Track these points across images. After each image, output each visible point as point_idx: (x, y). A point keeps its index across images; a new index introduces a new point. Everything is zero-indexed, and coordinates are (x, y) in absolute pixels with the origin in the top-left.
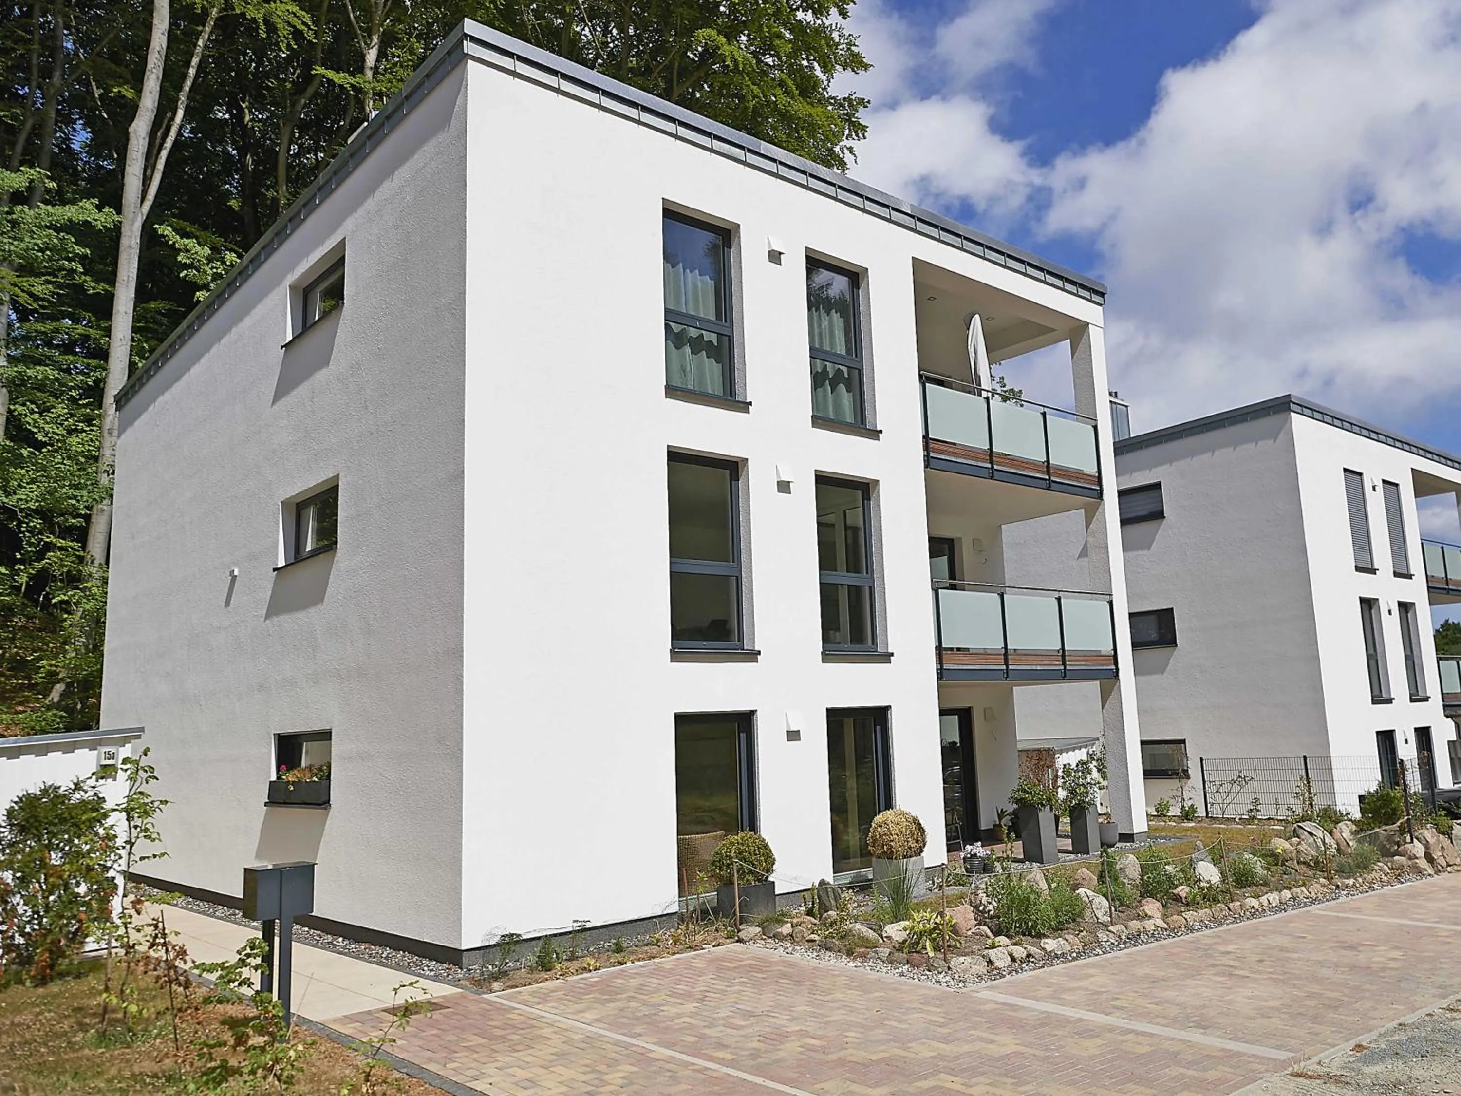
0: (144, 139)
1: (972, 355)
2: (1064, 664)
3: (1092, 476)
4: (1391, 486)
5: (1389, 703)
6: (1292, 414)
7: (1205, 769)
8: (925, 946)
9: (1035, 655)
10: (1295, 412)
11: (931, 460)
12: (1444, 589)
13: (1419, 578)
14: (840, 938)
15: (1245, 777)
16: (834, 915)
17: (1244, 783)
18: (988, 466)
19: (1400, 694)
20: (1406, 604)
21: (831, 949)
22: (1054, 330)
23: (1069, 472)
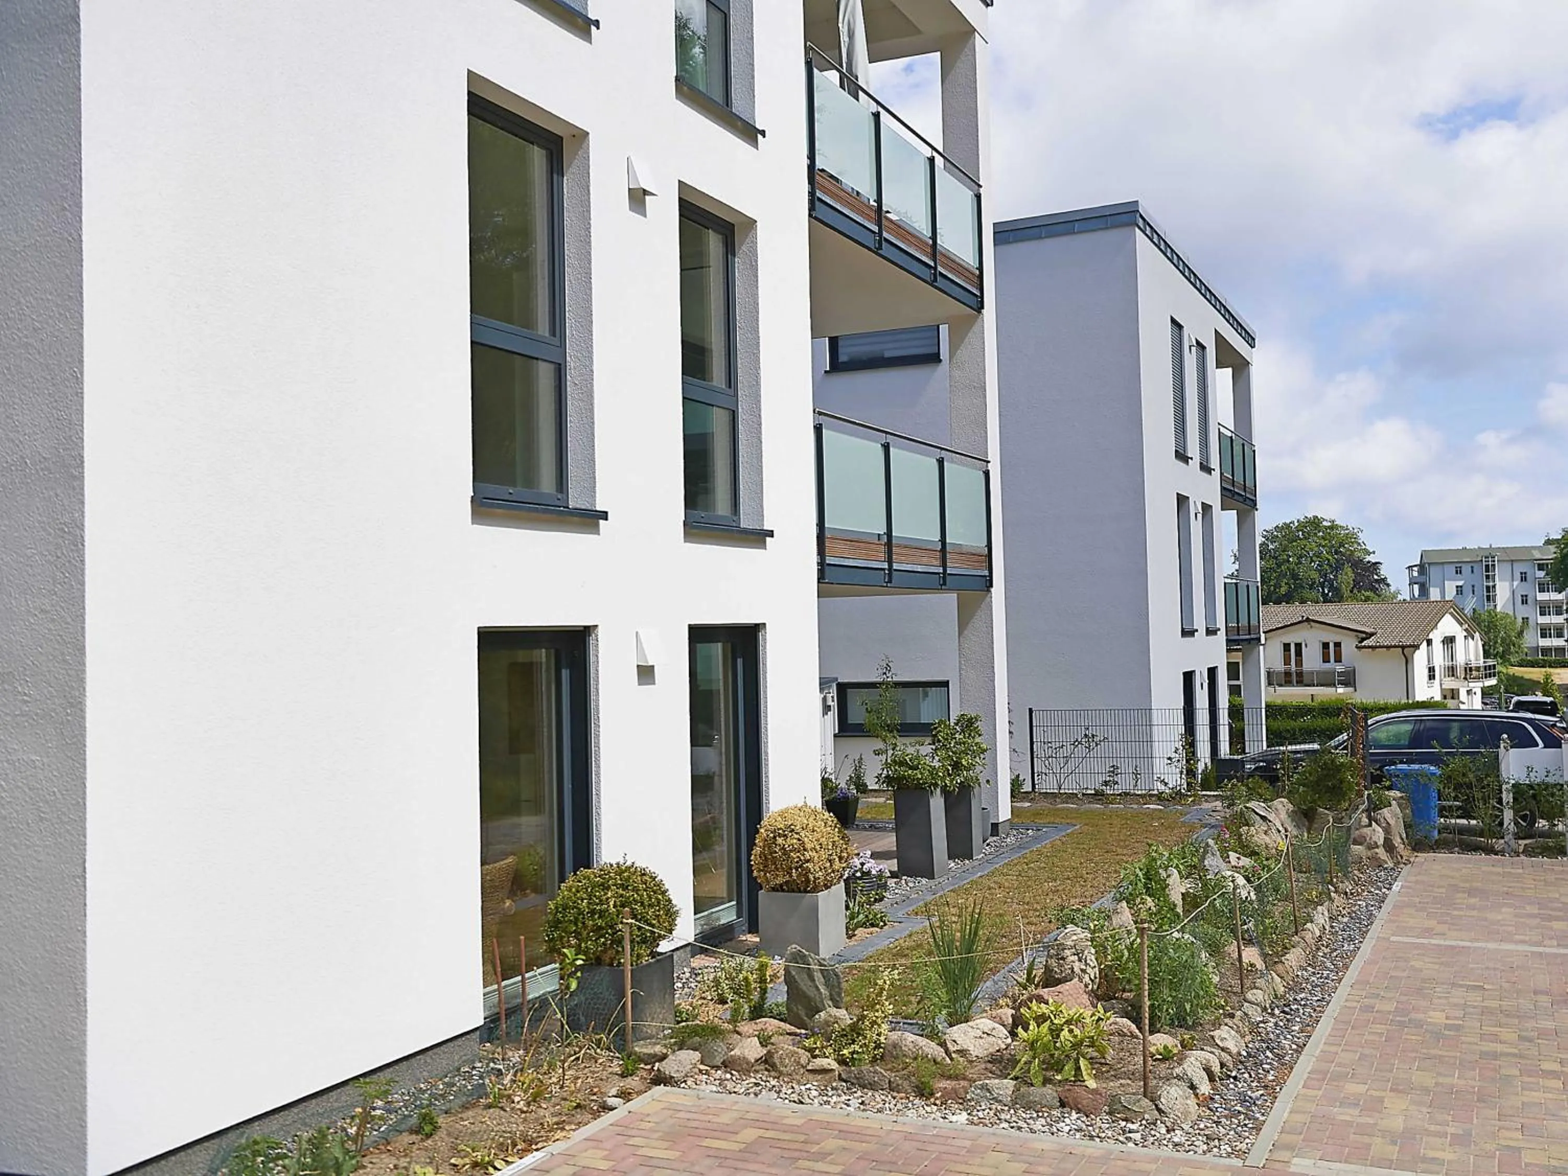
1: (844, 38)
2: (944, 566)
3: (973, 274)
4: (1201, 346)
5: (1193, 636)
6: (1137, 230)
7: (1034, 724)
8: (1078, 1069)
9: (916, 547)
10: (1140, 228)
11: (817, 203)
12: (1230, 491)
13: (1216, 474)
14: (874, 1060)
15: (1093, 736)
16: (844, 1017)
17: (1093, 745)
18: (876, 229)
19: (1200, 623)
20: (1206, 508)
21: (873, 1086)
22: (919, 32)
23: (953, 261)
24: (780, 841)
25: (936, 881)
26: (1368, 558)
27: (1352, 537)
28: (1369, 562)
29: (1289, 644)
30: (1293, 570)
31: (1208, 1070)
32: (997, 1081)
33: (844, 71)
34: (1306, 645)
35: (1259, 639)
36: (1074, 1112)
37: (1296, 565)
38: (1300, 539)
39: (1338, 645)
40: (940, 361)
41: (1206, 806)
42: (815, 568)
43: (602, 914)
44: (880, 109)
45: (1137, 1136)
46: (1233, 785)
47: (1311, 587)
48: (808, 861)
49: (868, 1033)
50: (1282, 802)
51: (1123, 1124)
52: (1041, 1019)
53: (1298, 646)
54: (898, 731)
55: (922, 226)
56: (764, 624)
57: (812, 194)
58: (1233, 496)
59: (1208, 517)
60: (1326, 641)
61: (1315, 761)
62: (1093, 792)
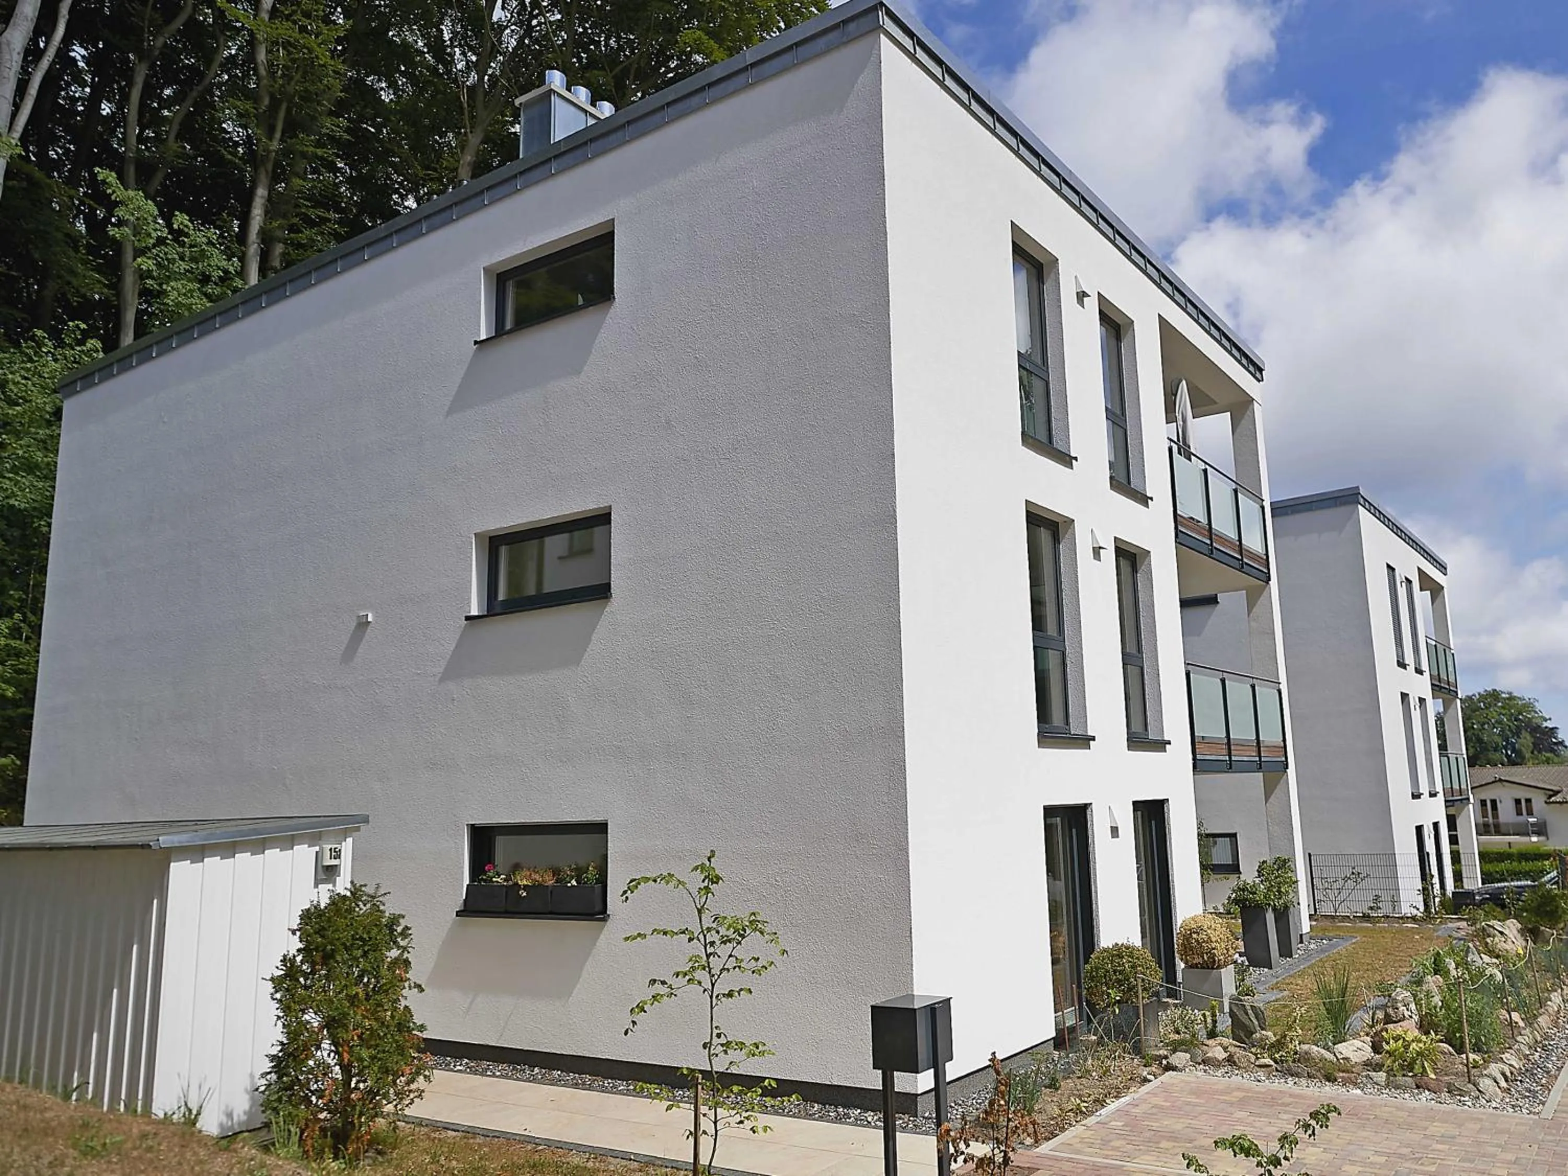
0: (19, 54)
2: (1260, 756)
3: (1262, 558)
4: (1409, 581)
5: (1420, 798)
6: (1360, 507)
7: (1313, 865)
8: (1423, 1067)
9: (1242, 744)
10: (1361, 505)
11: (1179, 533)
12: (1438, 686)
13: (1427, 674)
14: (1294, 1061)
15: (1359, 873)
16: (1270, 1035)
17: (1359, 880)
18: (1208, 542)
19: (1424, 788)
20: (1422, 701)
21: (1297, 1075)
22: (1215, 403)
23: (1251, 553)
24: (1195, 936)
25: (1275, 970)
26: (1545, 724)
27: (1528, 706)
28: (1546, 727)
29: (1485, 801)
30: (1478, 735)
31: (1504, 1074)
32: (1374, 1073)
33: (1181, 444)
34: (1501, 801)
35: (1468, 799)
36: (1426, 1091)
37: (1480, 730)
38: (1482, 709)
39: (1528, 801)
40: (1218, 603)
41: (1450, 925)
42: (1191, 762)
43: (1121, 972)
44: (1207, 467)
45: (1469, 1104)
46: (1470, 909)
47: (1496, 750)
48: (1214, 949)
49: (1290, 1046)
50: (1512, 922)
51: (1458, 1097)
52: (1396, 1039)
53: (1494, 802)
54: (1212, 870)
55: (1233, 535)
56: (1167, 800)
57: (1176, 528)
58: (1440, 689)
59: (1423, 706)
60: (1518, 797)
61: (1535, 893)
62: (1361, 915)
